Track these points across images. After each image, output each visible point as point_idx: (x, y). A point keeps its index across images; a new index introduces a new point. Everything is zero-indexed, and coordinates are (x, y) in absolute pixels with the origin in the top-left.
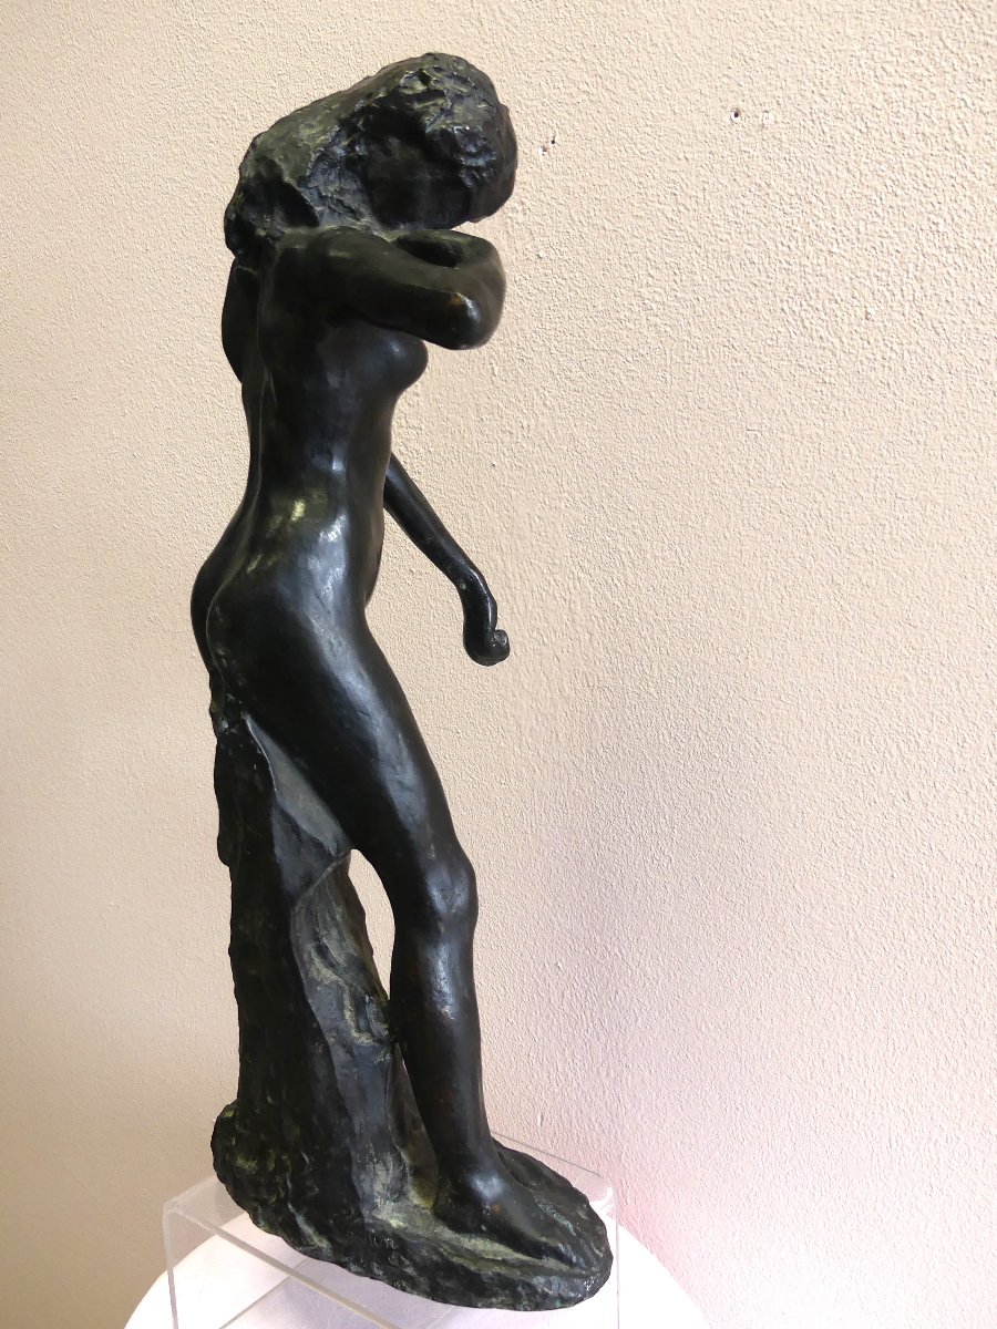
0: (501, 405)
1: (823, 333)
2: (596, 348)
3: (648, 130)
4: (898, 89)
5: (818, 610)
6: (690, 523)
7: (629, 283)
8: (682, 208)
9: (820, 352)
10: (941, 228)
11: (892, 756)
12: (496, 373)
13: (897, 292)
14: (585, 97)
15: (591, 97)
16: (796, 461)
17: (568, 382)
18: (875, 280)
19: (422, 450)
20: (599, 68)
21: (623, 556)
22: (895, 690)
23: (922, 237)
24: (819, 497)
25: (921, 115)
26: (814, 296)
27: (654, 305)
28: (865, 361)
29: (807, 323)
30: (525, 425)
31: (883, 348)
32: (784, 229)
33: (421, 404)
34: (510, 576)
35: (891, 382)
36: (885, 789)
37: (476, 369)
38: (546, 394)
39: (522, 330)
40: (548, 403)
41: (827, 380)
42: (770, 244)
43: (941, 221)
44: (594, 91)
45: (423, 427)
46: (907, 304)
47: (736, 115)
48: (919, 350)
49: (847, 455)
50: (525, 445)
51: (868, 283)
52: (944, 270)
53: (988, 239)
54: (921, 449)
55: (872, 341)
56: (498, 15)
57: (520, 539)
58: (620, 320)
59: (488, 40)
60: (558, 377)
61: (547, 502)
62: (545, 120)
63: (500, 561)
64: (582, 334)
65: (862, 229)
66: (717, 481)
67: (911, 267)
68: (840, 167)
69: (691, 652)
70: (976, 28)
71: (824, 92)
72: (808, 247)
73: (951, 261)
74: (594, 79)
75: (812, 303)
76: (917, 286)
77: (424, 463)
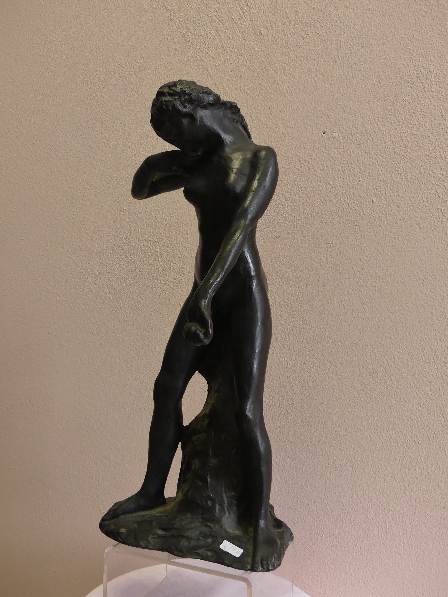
1: (357, 208)
3: (290, 138)
4: (383, 126)
5: (354, 310)
6: (303, 279)
7: (280, 191)
8: (302, 165)
9: (355, 215)
10: (399, 172)
11: (384, 364)
13: (384, 194)
14: (265, 126)
15: (267, 126)
16: (346, 254)
18: (376, 190)
20: (271, 116)
21: (275, 293)
22: (385, 338)
23: (393, 175)
24: (355, 267)
25: (392, 135)
26: (353, 195)
27: (290, 199)
28: (372, 218)
29: (350, 205)
31: (379, 213)
32: (342, 172)
33: (189, 238)
35: (382, 225)
36: (382, 377)
41: (358, 224)
42: (336, 177)
43: (400, 170)
44: (269, 124)
45: (189, 247)
46: (388, 198)
47: (324, 134)
48: (392, 213)
49: (366, 251)
51: (373, 190)
52: (401, 186)
53: (416, 176)
54: (393, 248)
55: (375, 210)
58: (276, 204)
65: (371, 172)
66: (314, 263)
67: (389, 186)
68: (363, 152)
69: (302, 329)
70: (410, 108)
71: (357, 127)
72: (351, 178)
73: (403, 183)
74: (268, 120)
75: (352, 198)
76: (391, 191)
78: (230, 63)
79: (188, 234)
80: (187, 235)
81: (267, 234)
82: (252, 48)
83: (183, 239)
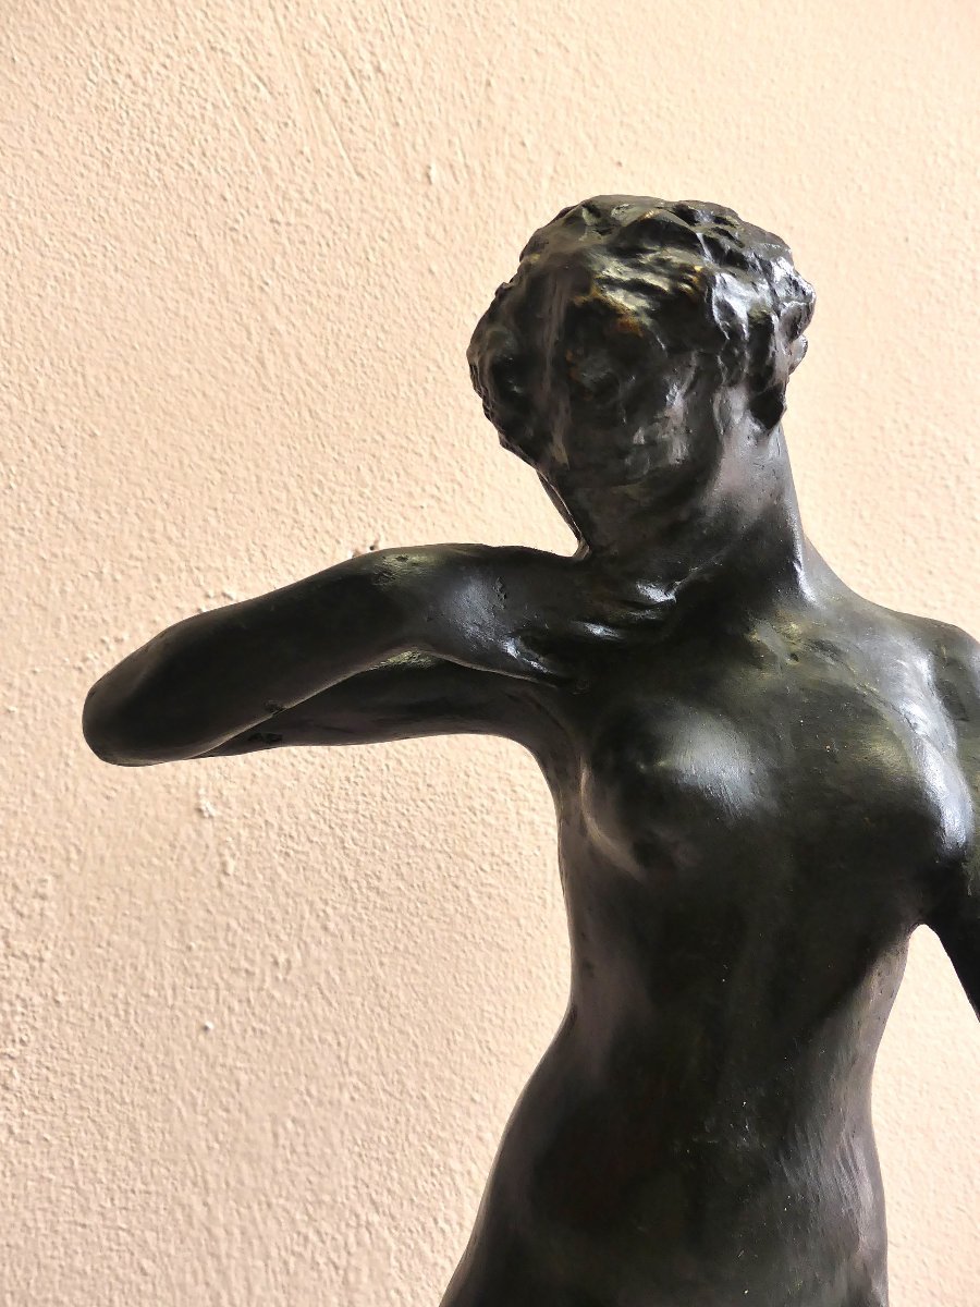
0: (234, 924)
2: (428, 845)
7: (491, 760)
12: (231, 870)
14: (433, 502)
15: (444, 506)
17: (372, 895)
19: (37, 1000)
20: (458, 473)
21: (458, 1178)
27: (530, 796)
30: (282, 959)
33: (49, 913)
34: (219, 1232)
37: (187, 862)
38: (329, 910)
39: (290, 806)
40: (331, 926)
44: (448, 499)
45: (47, 956)
50: (277, 995)
56: (294, 362)
57: (250, 1162)
58: (471, 809)
59: (272, 388)
60: (354, 886)
61: (314, 1091)
62: (363, 515)
63: (199, 1208)
64: (404, 824)
74: (449, 485)
77: (39, 1024)
78: (295, 236)
79: (43, 897)
80: (37, 904)
81: (432, 924)
82: (390, 215)
83: (12, 917)
